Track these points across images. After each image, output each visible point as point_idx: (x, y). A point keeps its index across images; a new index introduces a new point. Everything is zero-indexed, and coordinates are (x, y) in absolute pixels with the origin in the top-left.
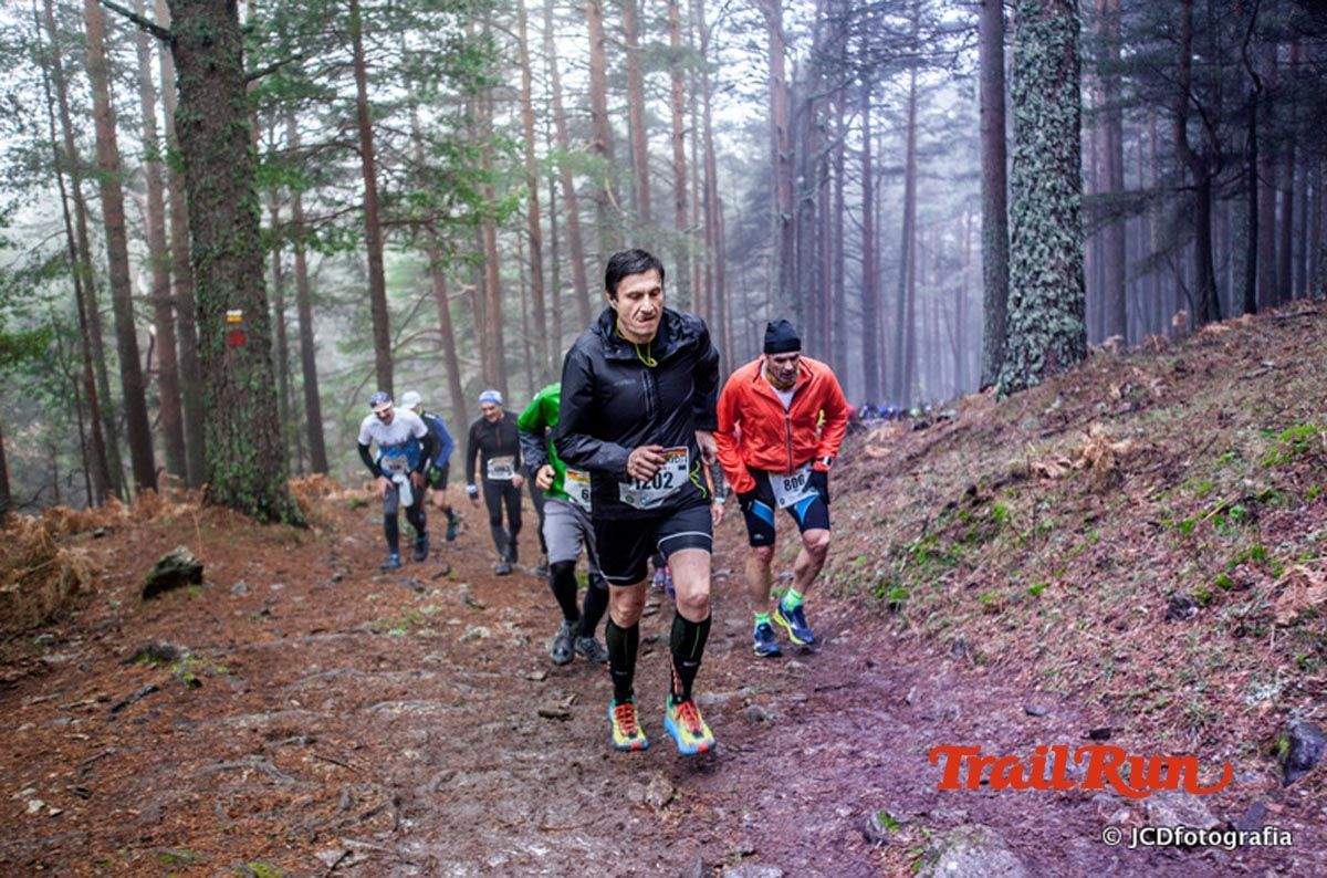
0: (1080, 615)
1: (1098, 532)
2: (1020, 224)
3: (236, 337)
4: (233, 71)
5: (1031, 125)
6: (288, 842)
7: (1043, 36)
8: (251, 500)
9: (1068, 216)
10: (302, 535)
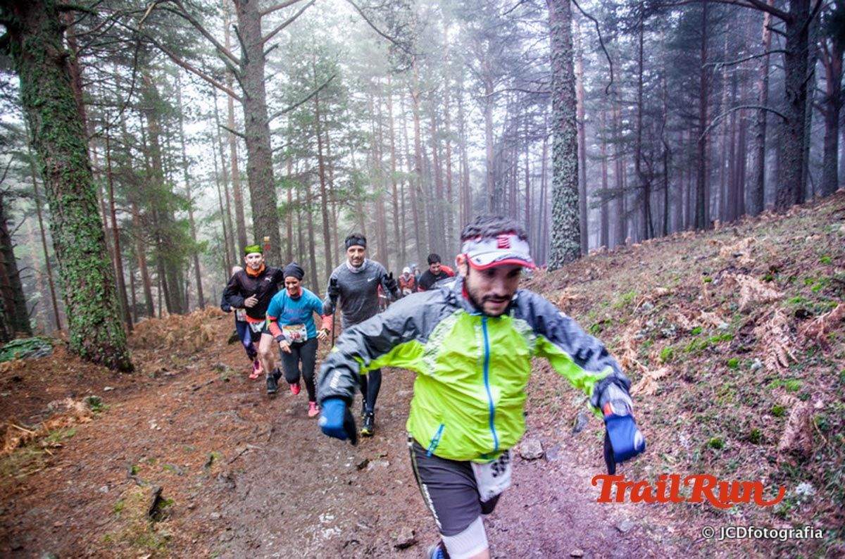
3: (267, 246)
4: (267, 149)
6: (229, 444)
9: (573, 203)
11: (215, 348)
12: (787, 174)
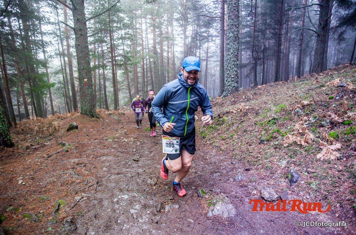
0: (241, 142)
1: (244, 124)
2: (228, 66)
3: (86, 84)
4: (85, 35)
5: (230, 49)
6: (70, 194)
7: (233, 32)
8: (89, 113)
9: (236, 65)
10: (98, 120)
11: (60, 134)
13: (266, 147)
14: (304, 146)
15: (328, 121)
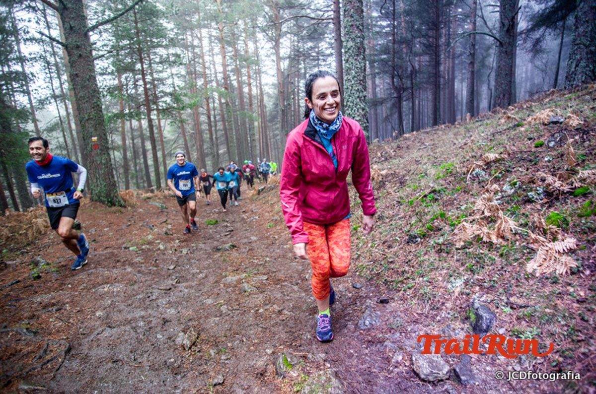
0: (373, 240)
2: (348, 101)
3: (96, 146)
4: (89, 57)
5: (350, 69)
7: (353, 40)
8: (105, 199)
9: (363, 98)
10: (123, 210)
11: (46, 240)
12: (502, 84)
13: (422, 249)
14: (498, 246)
15: (541, 190)
